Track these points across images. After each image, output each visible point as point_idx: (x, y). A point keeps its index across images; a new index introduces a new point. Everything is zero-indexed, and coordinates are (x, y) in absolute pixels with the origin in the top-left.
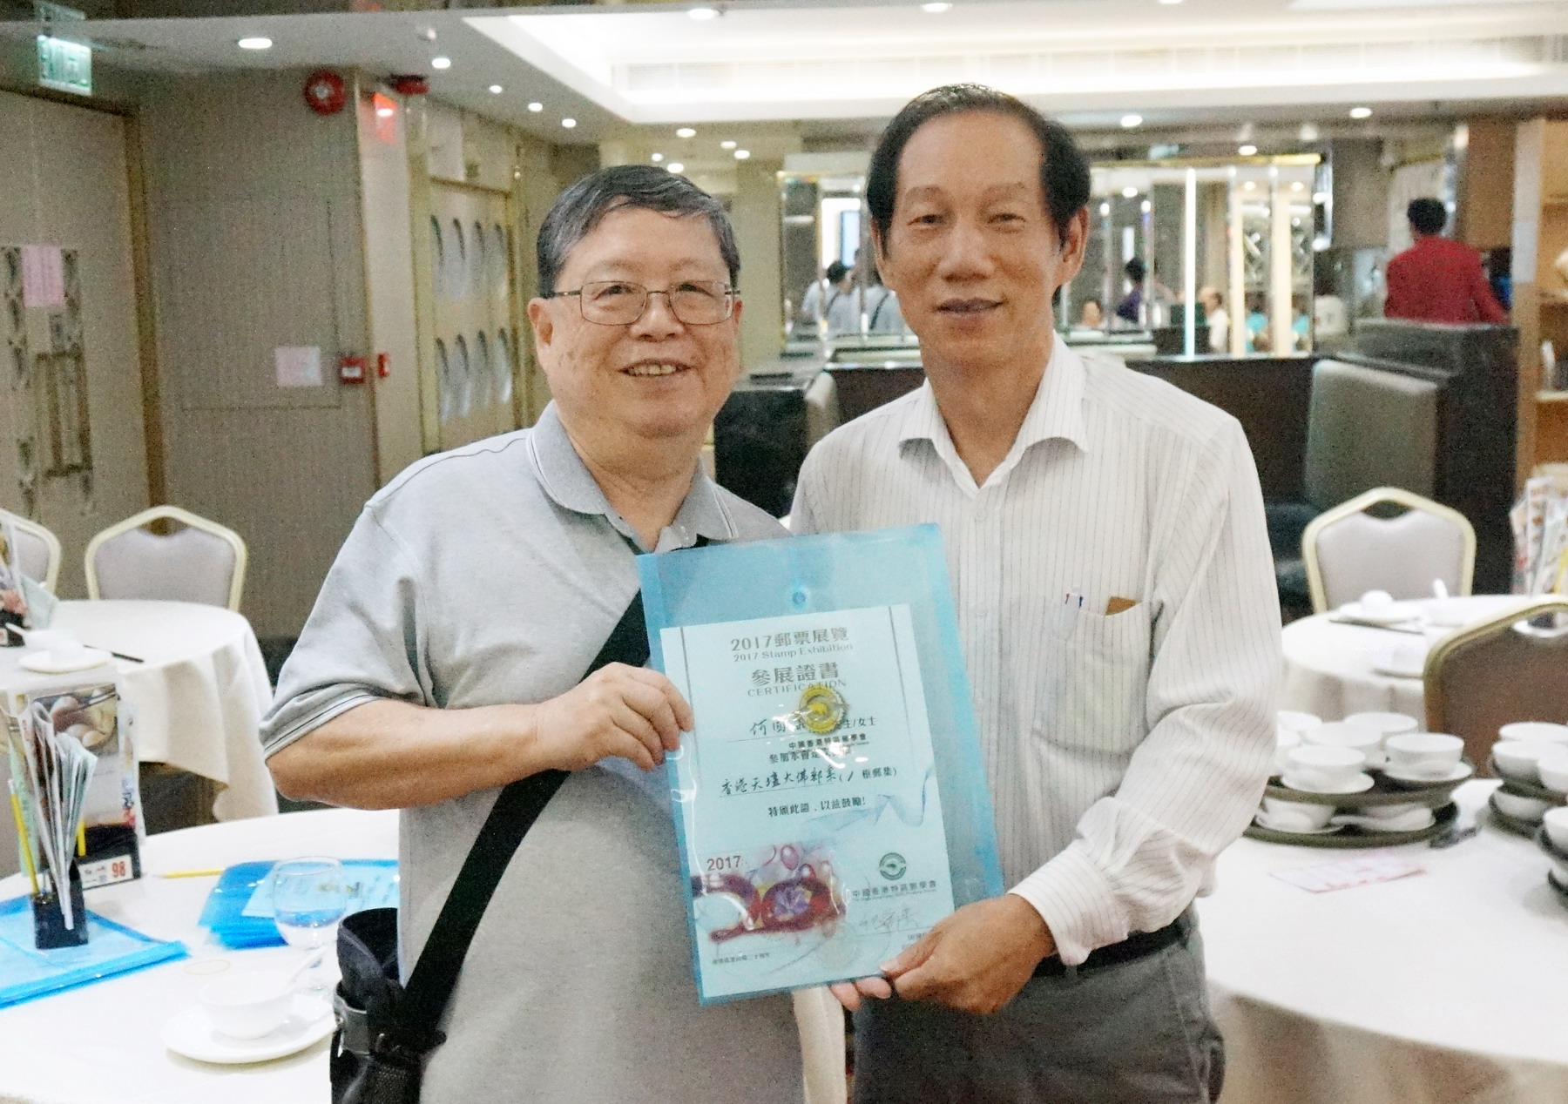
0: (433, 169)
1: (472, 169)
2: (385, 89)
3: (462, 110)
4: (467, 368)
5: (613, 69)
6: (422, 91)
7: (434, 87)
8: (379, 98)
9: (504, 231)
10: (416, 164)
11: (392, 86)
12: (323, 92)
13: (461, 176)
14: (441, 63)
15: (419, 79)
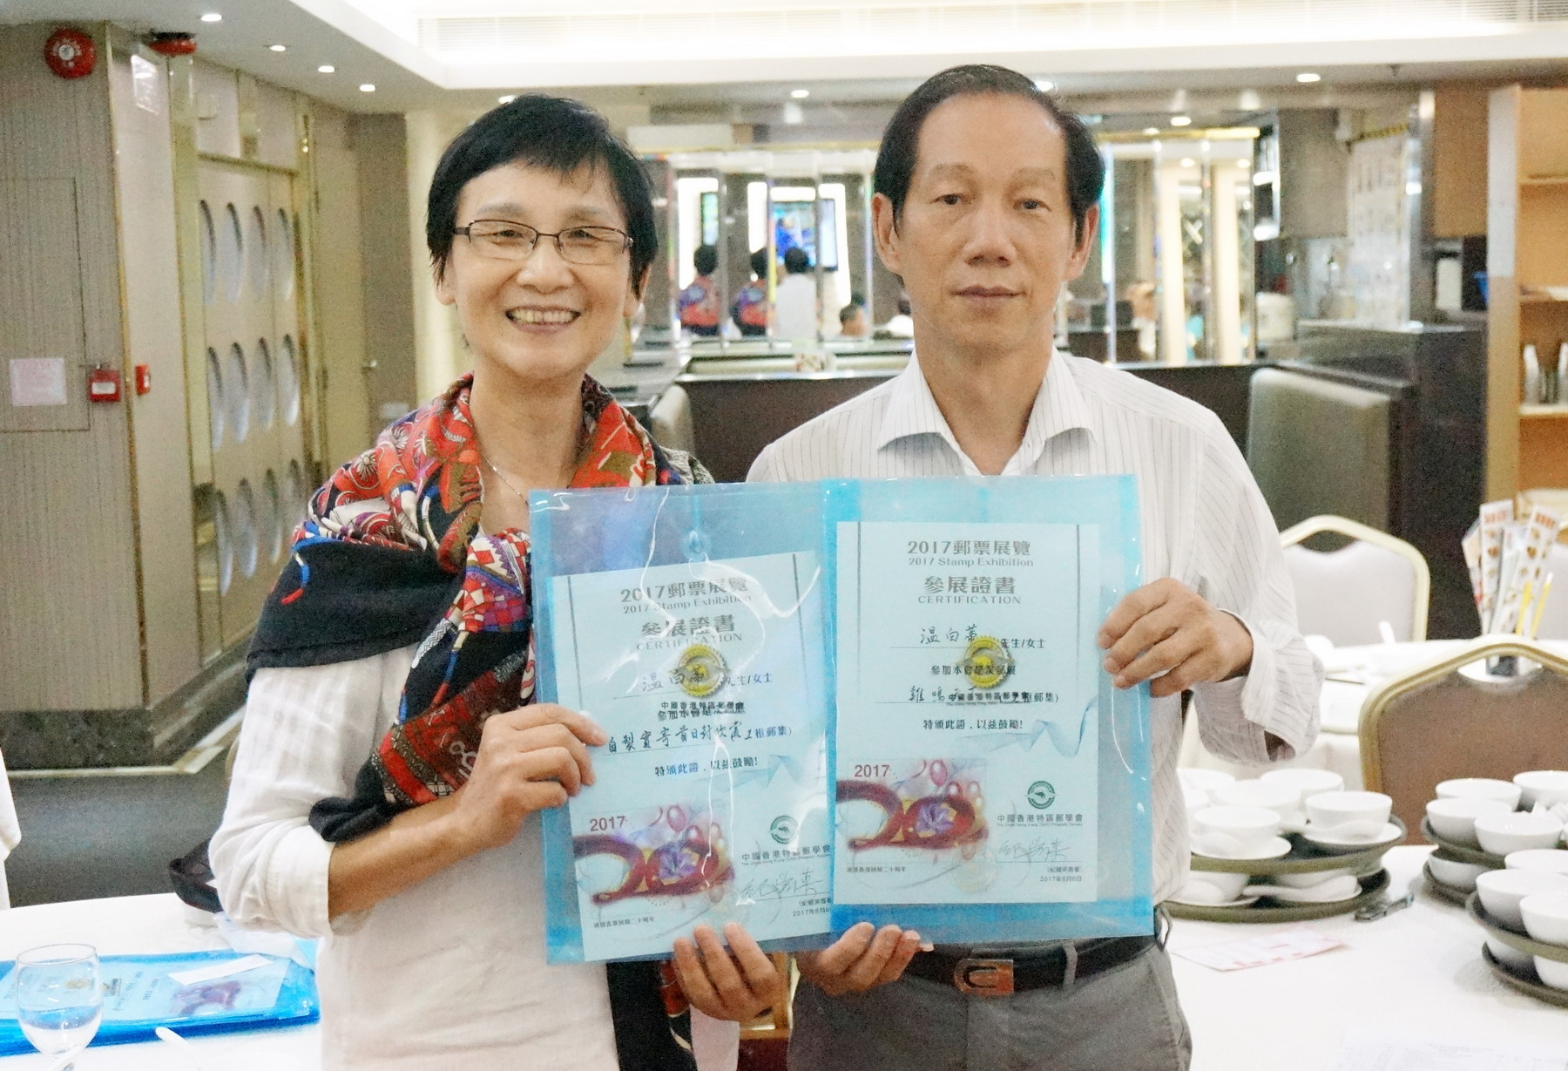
0: (201, 145)
1: (249, 143)
2: (142, 47)
3: (238, 73)
4: (245, 384)
5: (420, 22)
6: (188, 50)
7: (202, 46)
8: (135, 59)
9: (291, 220)
10: (182, 137)
11: (152, 45)
12: (67, 52)
13: (236, 152)
14: (212, 18)
15: (184, 36)
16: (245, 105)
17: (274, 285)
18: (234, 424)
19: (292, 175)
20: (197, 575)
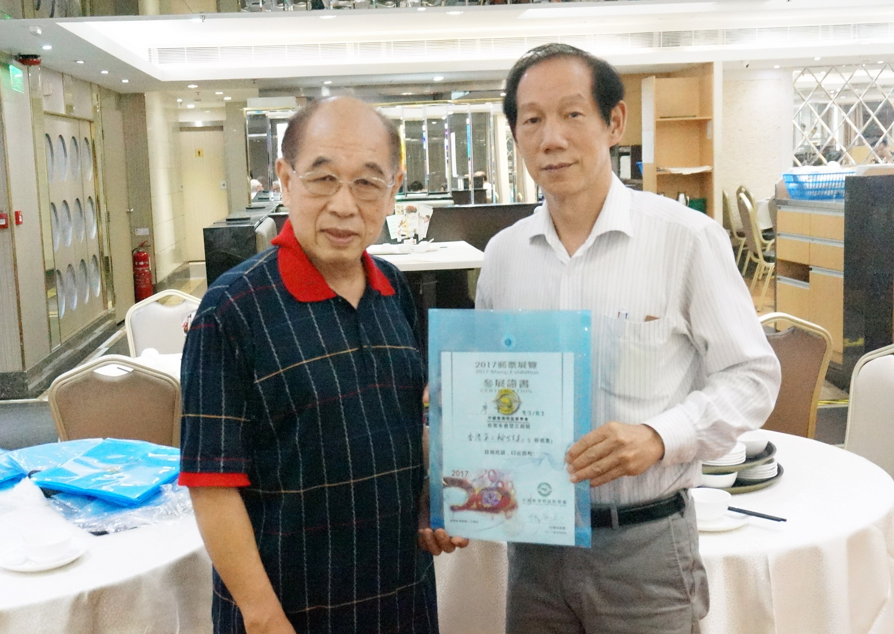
0: (46, 107)
1: (69, 108)
6: (38, 63)
9: (90, 143)
10: (35, 103)
13: (63, 111)
16: (66, 89)
17: (83, 175)
18: (65, 238)
19: (91, 122)
20: (48, 310)
